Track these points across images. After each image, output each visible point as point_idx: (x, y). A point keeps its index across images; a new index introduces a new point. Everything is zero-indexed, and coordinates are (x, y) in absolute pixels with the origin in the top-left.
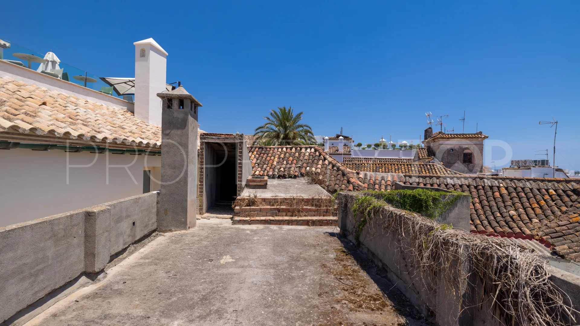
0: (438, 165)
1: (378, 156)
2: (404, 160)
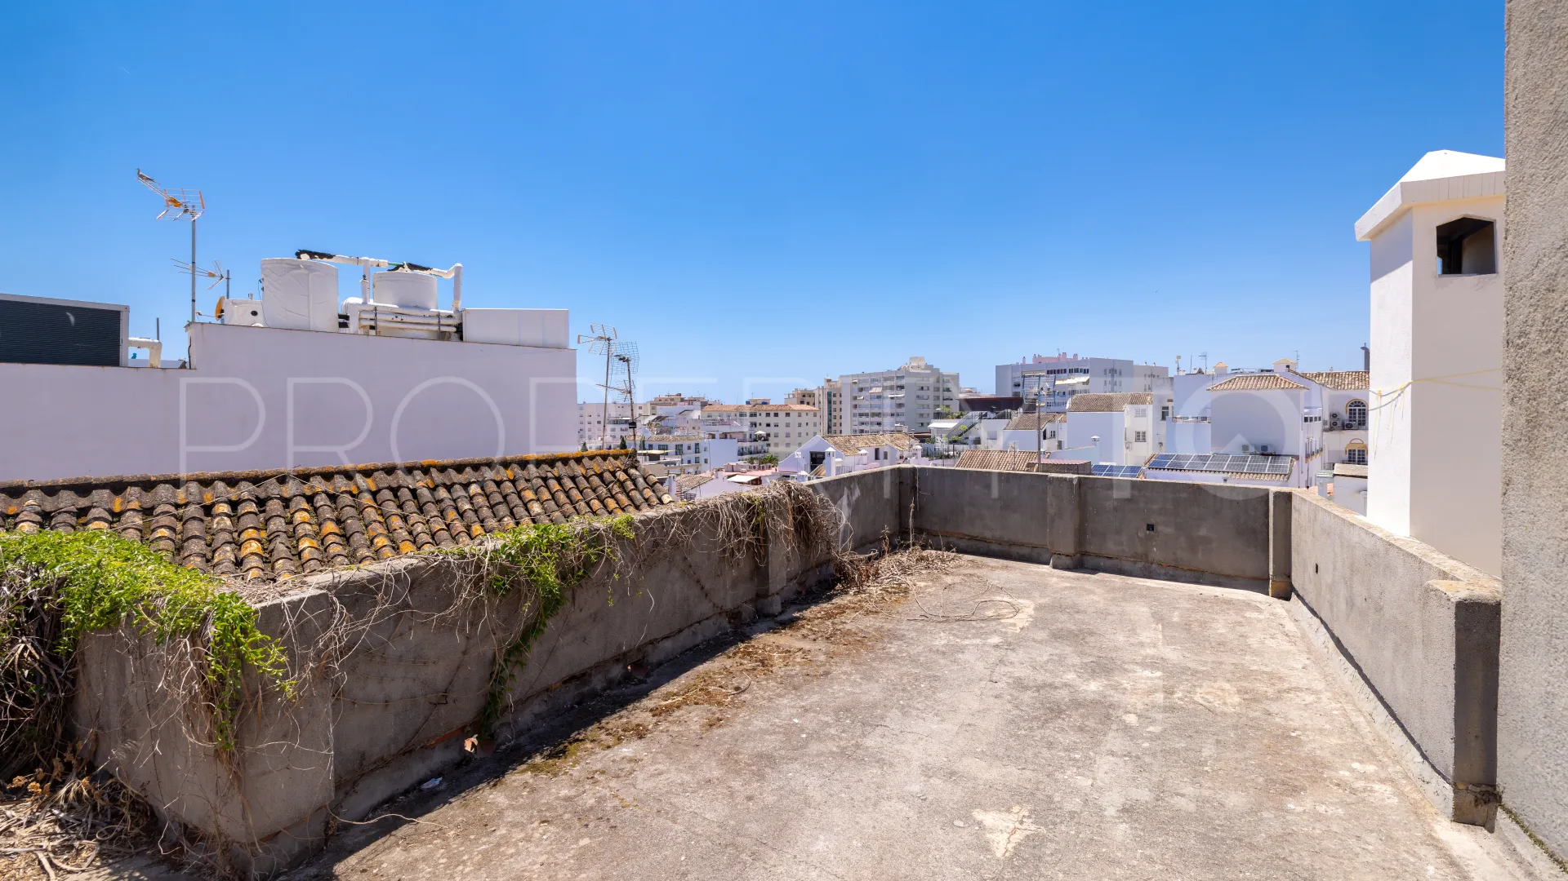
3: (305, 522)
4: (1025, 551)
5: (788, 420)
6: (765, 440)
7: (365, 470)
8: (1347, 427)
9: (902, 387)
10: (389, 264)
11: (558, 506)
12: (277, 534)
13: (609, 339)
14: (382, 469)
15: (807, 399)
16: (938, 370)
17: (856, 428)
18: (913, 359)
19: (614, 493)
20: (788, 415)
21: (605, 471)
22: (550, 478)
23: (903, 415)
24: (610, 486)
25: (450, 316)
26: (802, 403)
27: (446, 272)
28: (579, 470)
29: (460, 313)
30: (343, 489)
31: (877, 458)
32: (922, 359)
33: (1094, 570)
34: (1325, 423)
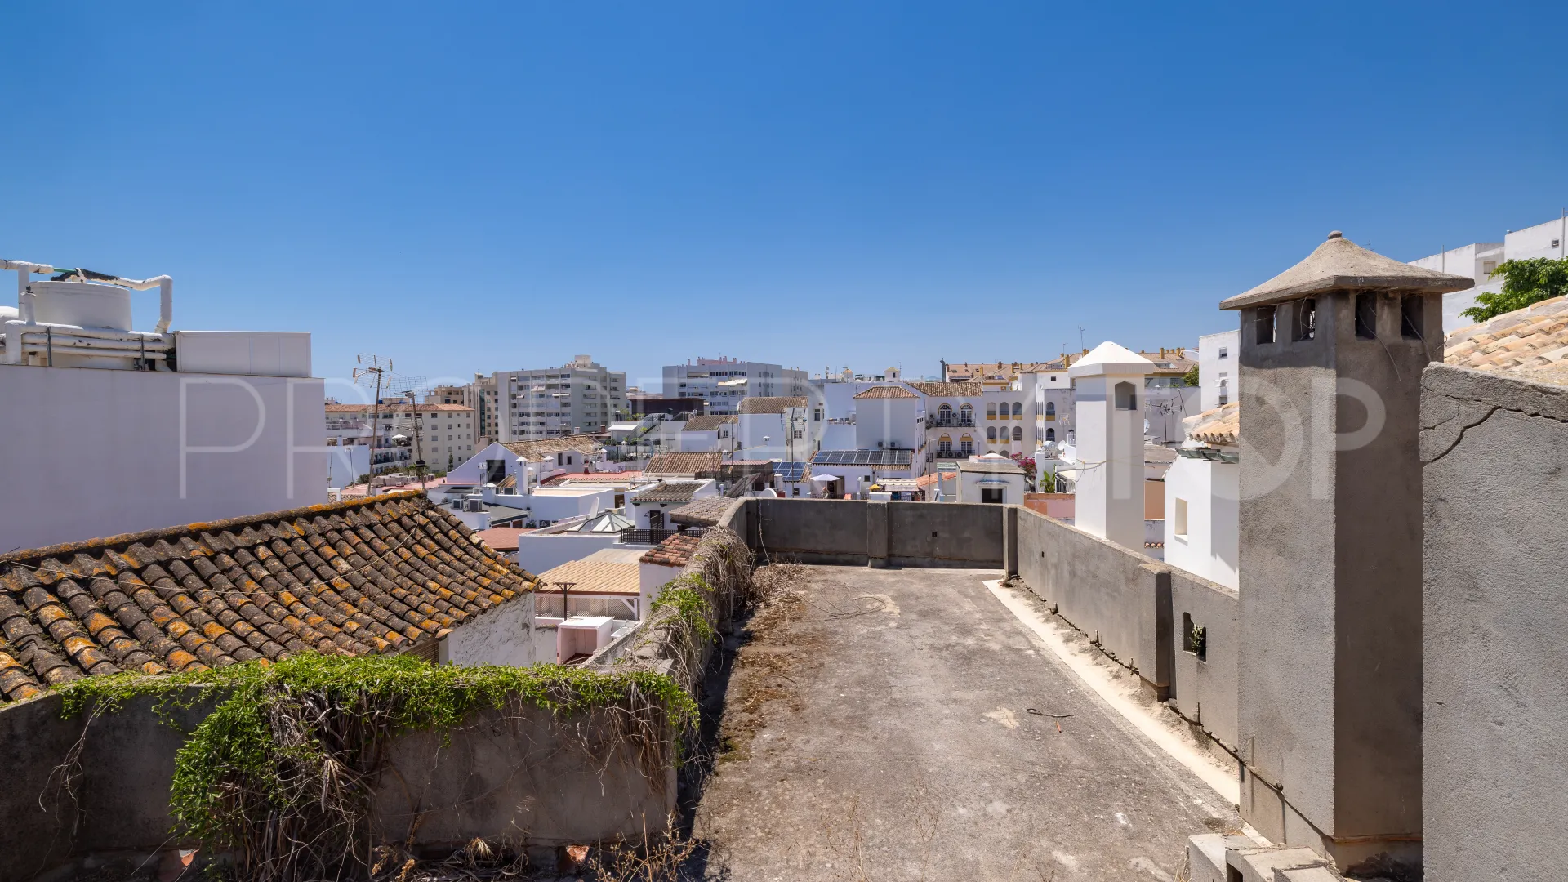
3: (62, 619)
4: (848, 557)
5: (434, 421)
6: (405, 445)
7: (115, 544)
8: (940, 425)
9: (567, 386)
10: (55, 270)
11: (366, 560)
12: (30, 638)
13: (380, 371)
14: (138, 541)
15: (453, 397)
16: (604, 369)
17: (516, 428)
18: (577, 357)
19: (418, 538)
20: (434, 416)
21: (402, 515)
22: (346, 529)
23: (569, 414)
24: (413, 531)
25: (157, 340)
26: (448, 401)
27: (140, 282)
28: (375, 518)
29: (174, 337)
30: (97, 571)
31: (560, 463)
32: (587, 357)
33: (899, 566)
34: (927, 422)
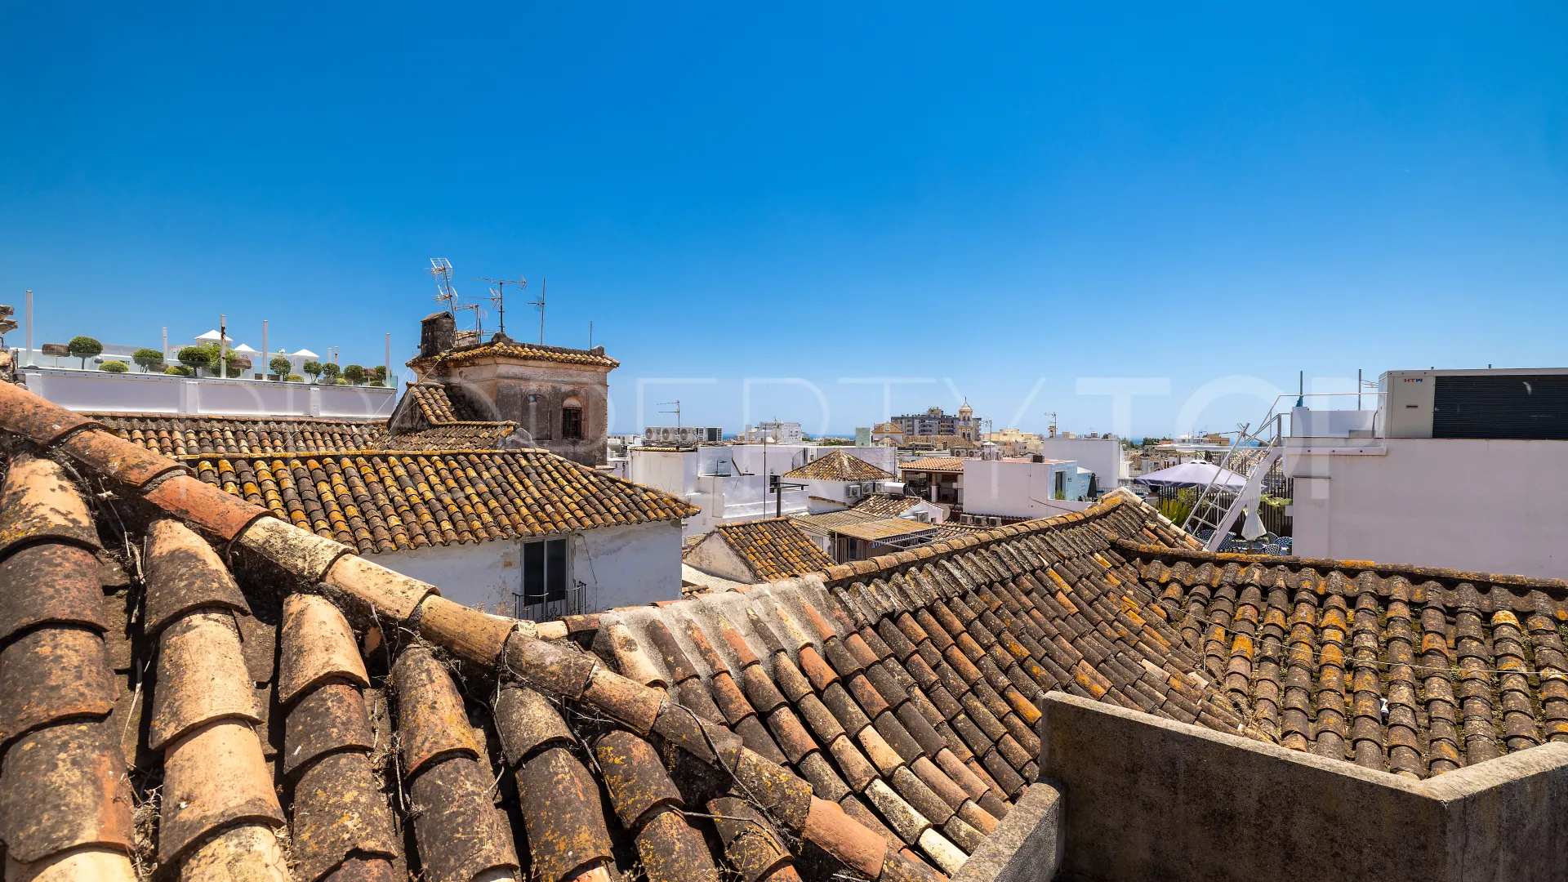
0: (552, 456)
1: (205, 406)
2: (349, 426)
